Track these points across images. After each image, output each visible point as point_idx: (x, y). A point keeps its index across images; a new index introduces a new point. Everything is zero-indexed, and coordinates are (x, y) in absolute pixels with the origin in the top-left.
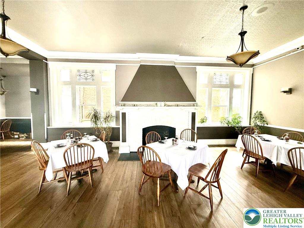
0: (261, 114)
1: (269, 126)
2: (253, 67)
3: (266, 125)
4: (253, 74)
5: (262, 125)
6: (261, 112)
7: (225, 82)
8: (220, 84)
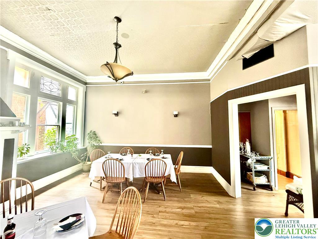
0: (95, 134)
1: (103, 144)
2: (87, 85)
3: (100, 145)
4: (86, 92)
5: (98, 145)
6: (95, 131)
7: (57, 92)
8: (50, 93)
